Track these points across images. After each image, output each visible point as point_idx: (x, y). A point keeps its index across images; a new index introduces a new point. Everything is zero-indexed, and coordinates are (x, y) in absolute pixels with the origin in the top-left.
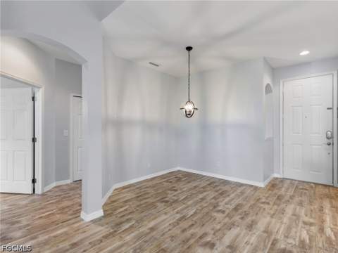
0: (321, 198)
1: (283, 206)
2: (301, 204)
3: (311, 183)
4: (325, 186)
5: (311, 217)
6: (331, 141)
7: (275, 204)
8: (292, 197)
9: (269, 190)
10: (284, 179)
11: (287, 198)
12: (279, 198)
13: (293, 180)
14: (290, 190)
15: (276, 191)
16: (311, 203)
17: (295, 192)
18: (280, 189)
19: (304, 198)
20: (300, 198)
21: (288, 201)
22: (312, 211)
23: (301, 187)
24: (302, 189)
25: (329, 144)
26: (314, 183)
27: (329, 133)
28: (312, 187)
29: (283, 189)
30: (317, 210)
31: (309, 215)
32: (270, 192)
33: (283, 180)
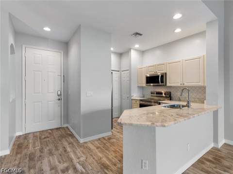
0: (60, 140)
1: (38, 165)
2: (51, 153)
3: (48, 130)
4: (57, 129)
5: (64, 162)
6: (60, 97)
7: (30, 168)
8: (41, 151)
9: (17, 153)
10: (26, 134)
11: (38, 154)
12: (31, 158)
13: (33, 133)
14: (37, 144)
15: (24, 151)
16: (57, 148)
17: (41, 144)
18: (27, 147)
19: (51, 146)
20: (48, 148)
21: (40, 156)
22: (61, 155)
23: (43, 137)
24: (45, 138)
25: (59, 100)
26: (50, 130)
27: (59, 92)
28: (50, 133)
29: (31, 146)
30: (63, 153)
31: (62, 161)
32: (19, 156)
33: (26, 136)
